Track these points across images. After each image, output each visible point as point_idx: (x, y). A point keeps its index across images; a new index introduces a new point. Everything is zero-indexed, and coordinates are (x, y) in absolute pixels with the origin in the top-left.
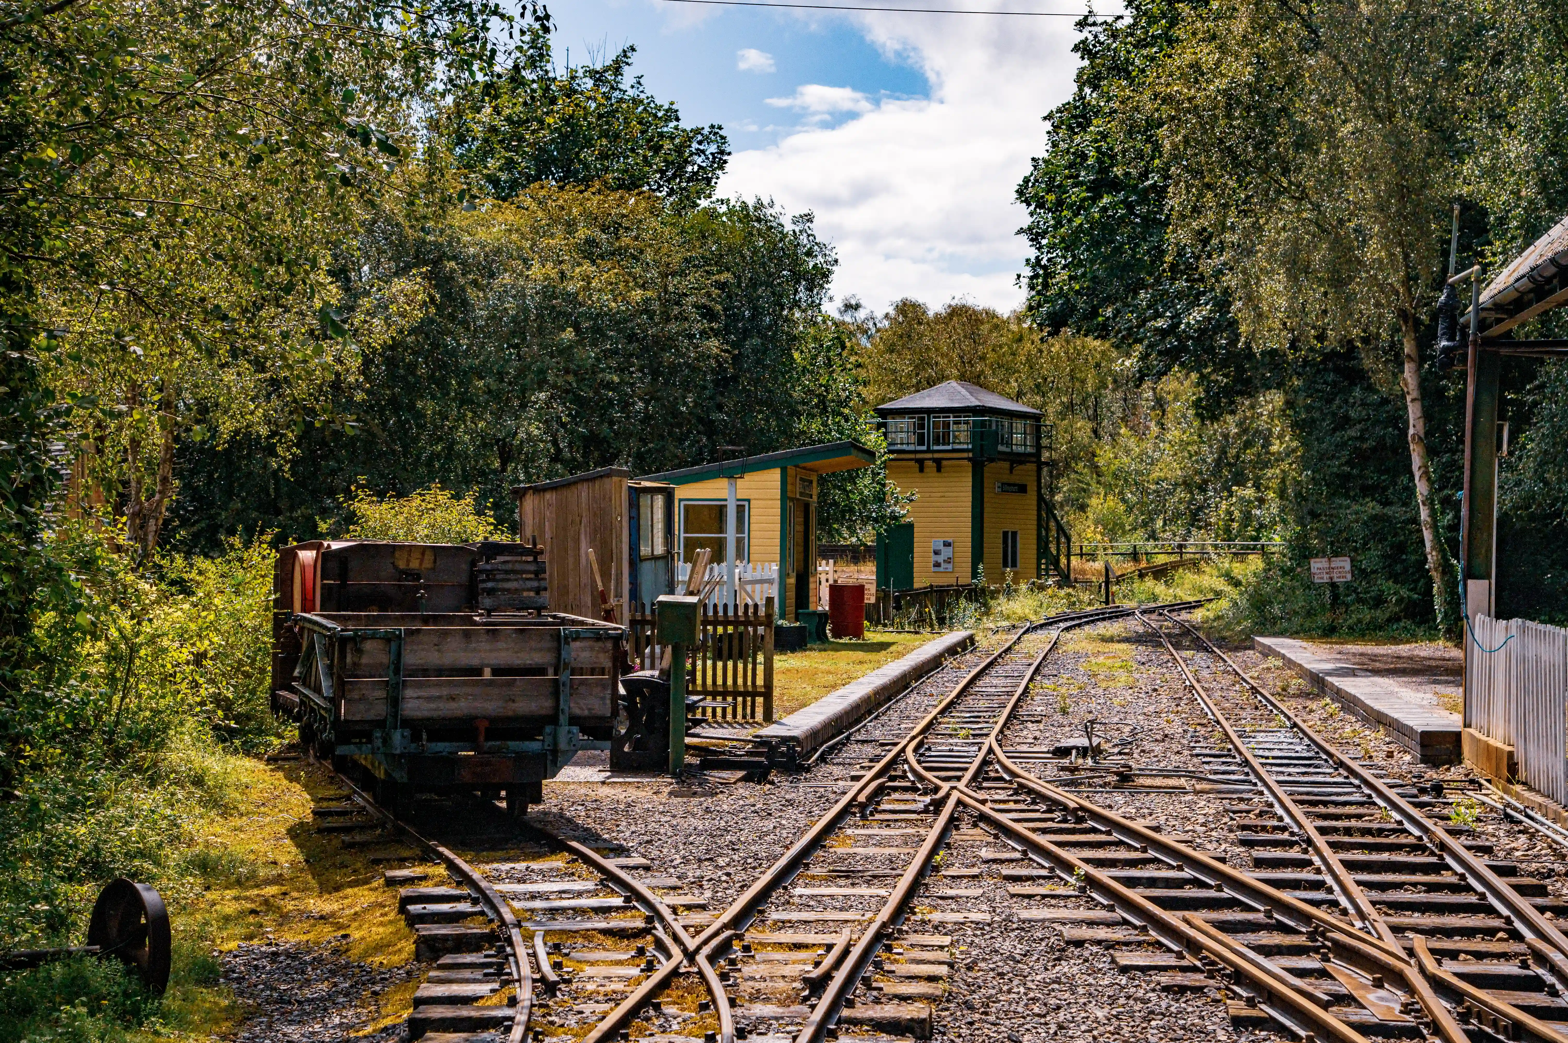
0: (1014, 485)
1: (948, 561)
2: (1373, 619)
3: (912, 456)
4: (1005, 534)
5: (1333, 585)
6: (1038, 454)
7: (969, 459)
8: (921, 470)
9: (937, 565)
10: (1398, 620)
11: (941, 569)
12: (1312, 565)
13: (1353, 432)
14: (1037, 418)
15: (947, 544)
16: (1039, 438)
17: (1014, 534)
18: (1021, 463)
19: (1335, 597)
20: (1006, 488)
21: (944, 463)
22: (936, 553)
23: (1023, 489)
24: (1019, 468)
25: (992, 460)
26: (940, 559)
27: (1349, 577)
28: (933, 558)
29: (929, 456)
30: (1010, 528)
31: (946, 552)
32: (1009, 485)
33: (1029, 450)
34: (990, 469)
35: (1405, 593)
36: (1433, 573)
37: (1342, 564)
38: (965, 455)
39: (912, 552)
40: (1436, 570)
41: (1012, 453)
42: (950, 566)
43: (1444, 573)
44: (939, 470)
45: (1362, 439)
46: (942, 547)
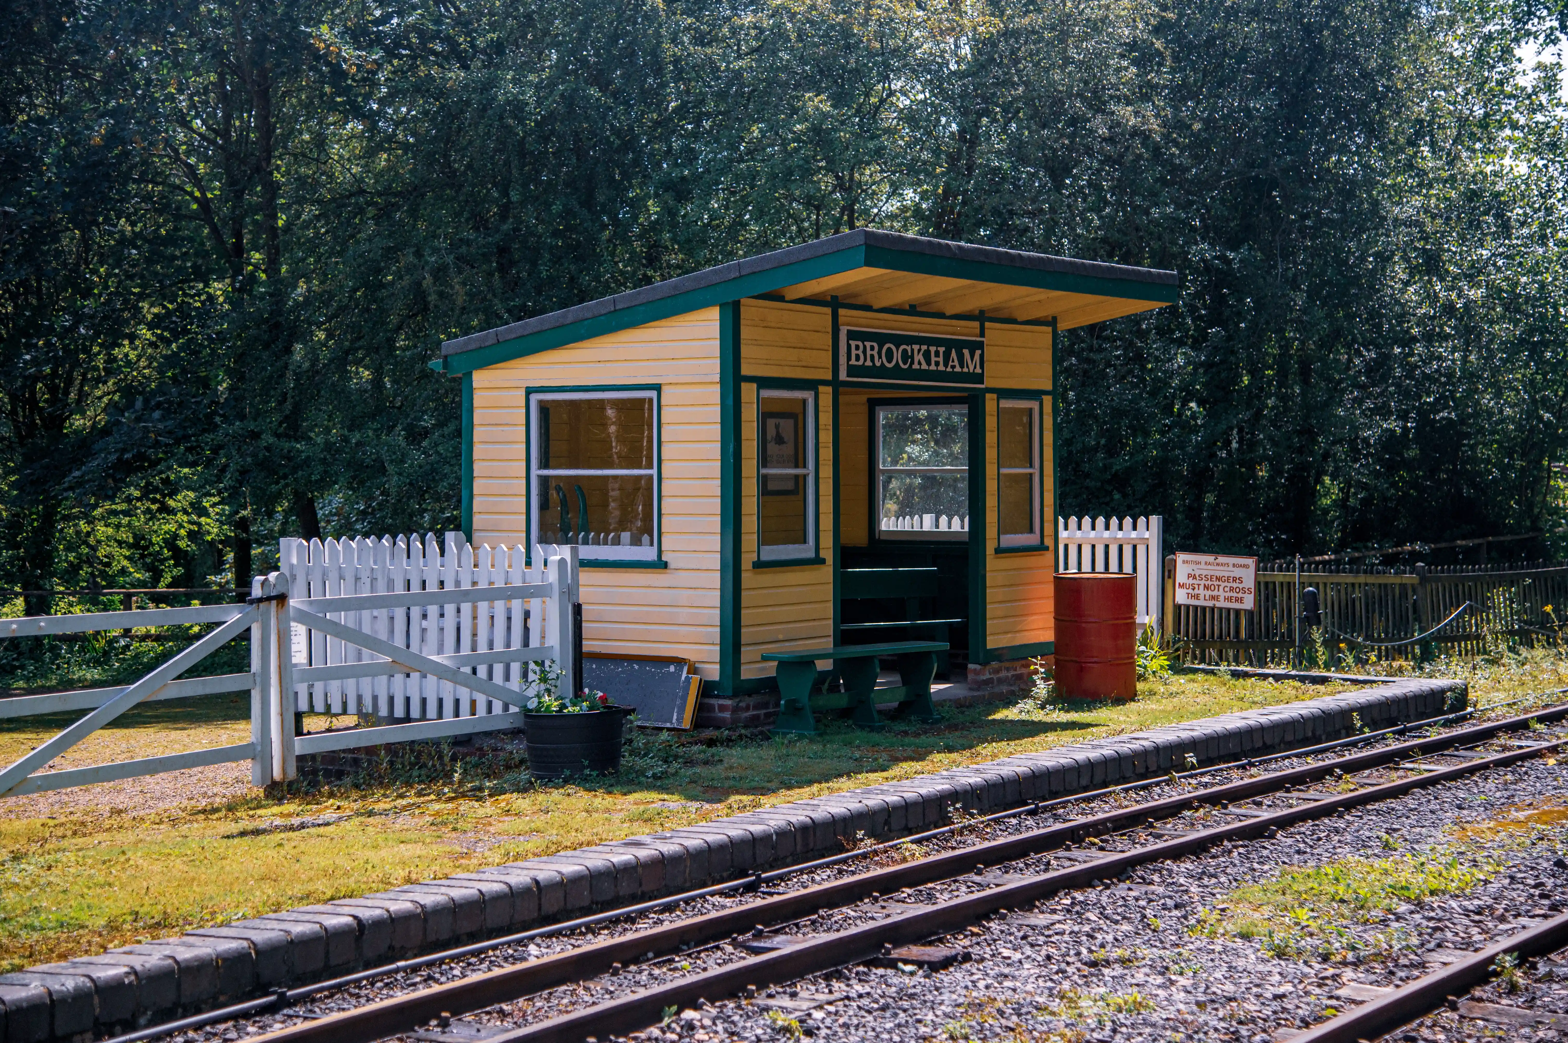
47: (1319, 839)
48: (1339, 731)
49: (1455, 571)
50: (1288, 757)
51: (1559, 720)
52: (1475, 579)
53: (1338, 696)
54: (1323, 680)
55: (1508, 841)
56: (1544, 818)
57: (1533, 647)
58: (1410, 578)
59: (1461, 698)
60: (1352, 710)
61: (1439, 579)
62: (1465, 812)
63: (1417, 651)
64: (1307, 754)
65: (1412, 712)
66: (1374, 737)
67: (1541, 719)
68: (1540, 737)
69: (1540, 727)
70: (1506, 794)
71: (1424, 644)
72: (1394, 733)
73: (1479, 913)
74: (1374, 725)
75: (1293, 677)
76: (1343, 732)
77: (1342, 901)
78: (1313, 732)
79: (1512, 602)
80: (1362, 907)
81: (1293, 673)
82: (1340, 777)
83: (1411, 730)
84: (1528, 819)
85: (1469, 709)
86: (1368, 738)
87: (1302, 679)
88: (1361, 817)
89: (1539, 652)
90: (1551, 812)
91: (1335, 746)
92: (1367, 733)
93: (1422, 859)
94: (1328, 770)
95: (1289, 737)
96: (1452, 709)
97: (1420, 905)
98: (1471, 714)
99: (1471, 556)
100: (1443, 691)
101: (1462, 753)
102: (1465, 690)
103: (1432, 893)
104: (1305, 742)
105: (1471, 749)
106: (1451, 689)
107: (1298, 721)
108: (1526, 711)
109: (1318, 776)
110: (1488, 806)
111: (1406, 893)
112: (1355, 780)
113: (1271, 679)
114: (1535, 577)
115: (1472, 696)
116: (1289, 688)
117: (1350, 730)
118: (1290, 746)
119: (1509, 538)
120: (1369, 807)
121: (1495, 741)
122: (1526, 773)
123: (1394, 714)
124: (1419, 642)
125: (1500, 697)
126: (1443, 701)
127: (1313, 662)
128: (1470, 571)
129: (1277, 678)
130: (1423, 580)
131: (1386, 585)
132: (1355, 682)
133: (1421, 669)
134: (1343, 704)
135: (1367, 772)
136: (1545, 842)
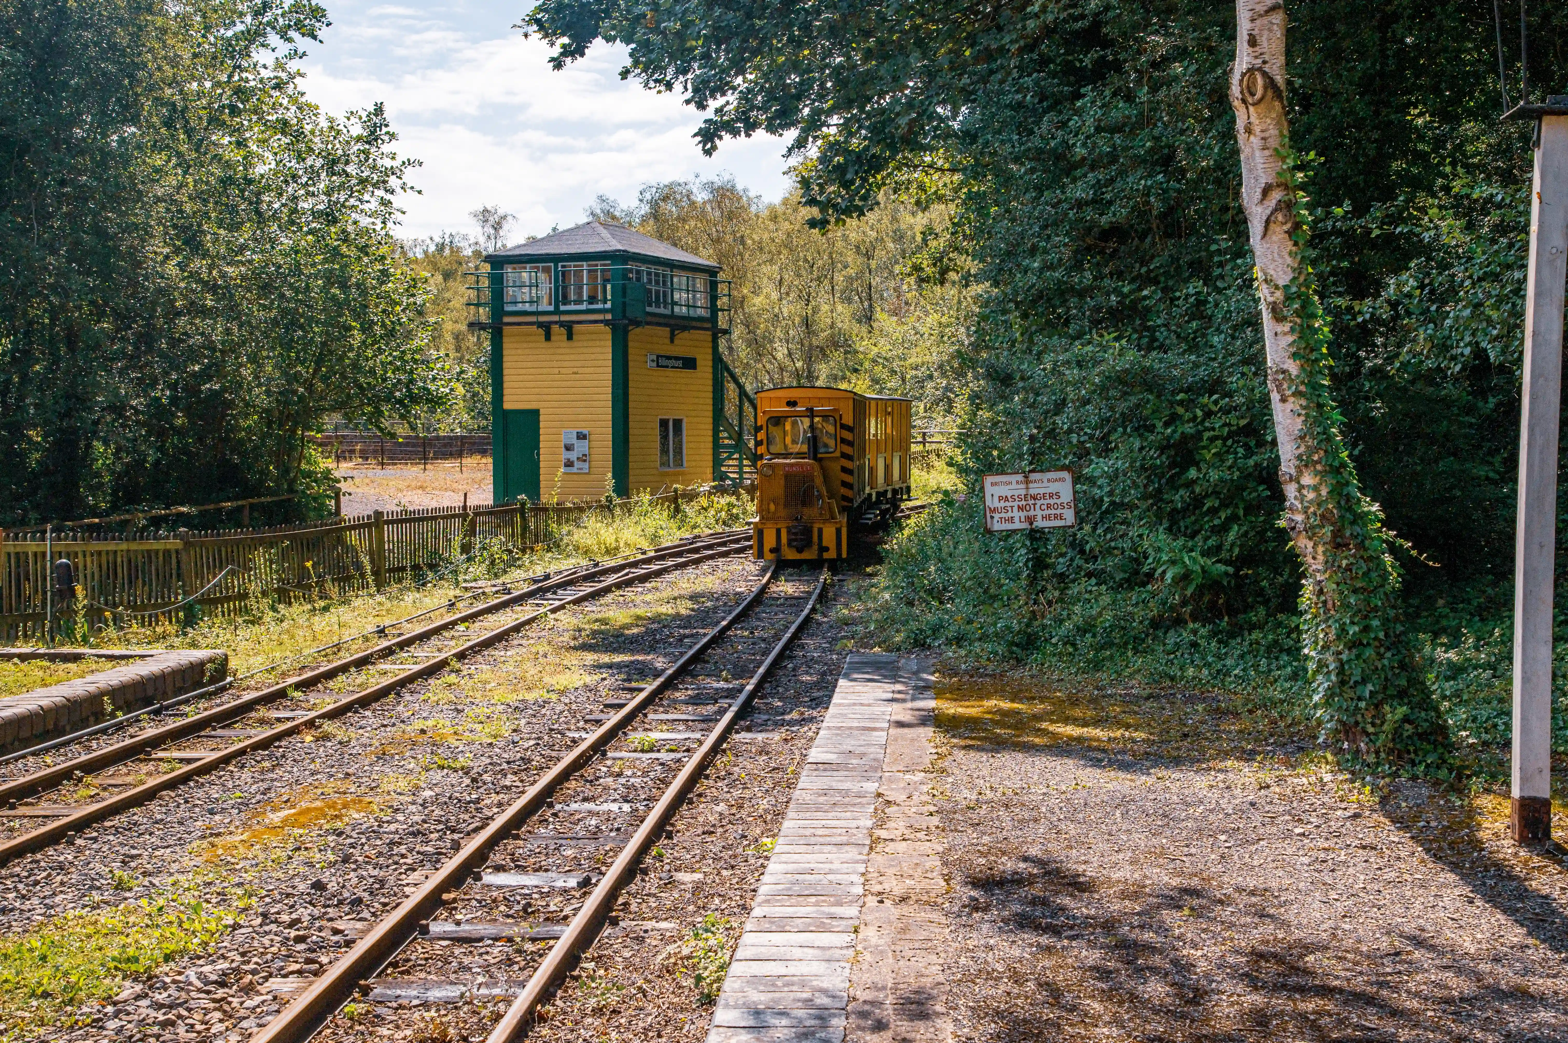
0: (677, 358)
1: (583, 459)
2: (1121, 625)
3: (533, 319)
4: (664, 423)
5: (1035, 536)
6: (714, 318)
7: (606, 323)
8: (548, 338)
9: (569, 464)
10: (1179, 622)
11: (574, 470)
12: (989, 490)
13: (1079, 191)
14: (711, 272)
15: (581, 436)
16: (714, 298)
17: (678, 423)
18: (684, 328)
19: (1039, 564)
20: (662, 362)
21: (577, 328)
22: (568, 448)
23: (690, 363)
24: (683, 337)
25: (637, 324)
26: (573, 456)
27: (1069, 517)
28: (565, 455)
29: (556, 318)
30: (671, 416)
31: (581, 447)
32: (669, 358)
33: (701, 312)
34: (636, 334)
35: (1195, 561)
36: (1303, 544)
37: (1053, 488)
38: (600, 317)
39: (538, 448)
40: (1311, 532)
41: (673, 316)
42: (586, 465)
43: (1338, 544)
44: (570, 337)
45: (1099, 203)
46: (574, 441)
47: (36, 883)
48: (87, 719)
49: (218, 535)
50: (24, 757)
51: (315, 684)
52: (238, 542)
53: (89, 678)
54: (76, 658)
55: (261, 857)
56: (302, 819)
57: (290, 604)
58: (173, 544)
59: (221, 668)
60: (102, 694)
61: (202, 545)
62: (217, 817)
63: (181, 614)
64: (47, 750)
65: (169, 690)
66: (128, 720)
67: (298, 686)
68: (297, 705)
69: (297, 694)
70: (263, 786)
71: (189, 609)
72: (149, 713)
73: (222, 984)
74: (128, 707)
75: (41, 656)
76: (92, 719)
77: (46, 995)
78: (55, 724)
79: (271, 563)
80: (71, 1001)
81: (41, 651)
82: (80, 780)
83: (167, 708)
84: (285, 821)
85: (229, 679)
86: (121, 722)
87: (52, 658)
88: (95, 840)
89: (296, 609)
90: (309, 810)
91: (82, 737)
92: (121, 717)
93: (161, 902)
94: (67, 774)
95: (25, 733)
96: (213, 680)
97: (150, 980)
98: (230, 683)
99: (234, 519)
100: (202, 664)
101: (219, 732)
102: (226, 658)
103: (168, 958)
104: (46, 735)
105: (228, 726)
106: (211, 660)
107: (37, 714)
108: (284, 675)
109: (52, 782)
110: (243, 805)
111: (134, 967)
112: (96, 782)
113: (16, 660)
114: (292, 538)
115: (233, 664)
116: (35, 670)
117: (99, 715)
118: (26, 743)
119: (269, 499)
120: (107, 824)
121: (253, 714)
122: (283, 756)
123: (150, 692)
124: (183, 608)
125: (258, 662)
126: (203, 673)
127: (70, 635)
128: (234, 534)
129: (23, 657)
130: (187, 544)
131: (148, 551)
132: (111, 658)
133: (185, 634)
134: (92, 688)
135: (112, 770)
136: (303, 852)
